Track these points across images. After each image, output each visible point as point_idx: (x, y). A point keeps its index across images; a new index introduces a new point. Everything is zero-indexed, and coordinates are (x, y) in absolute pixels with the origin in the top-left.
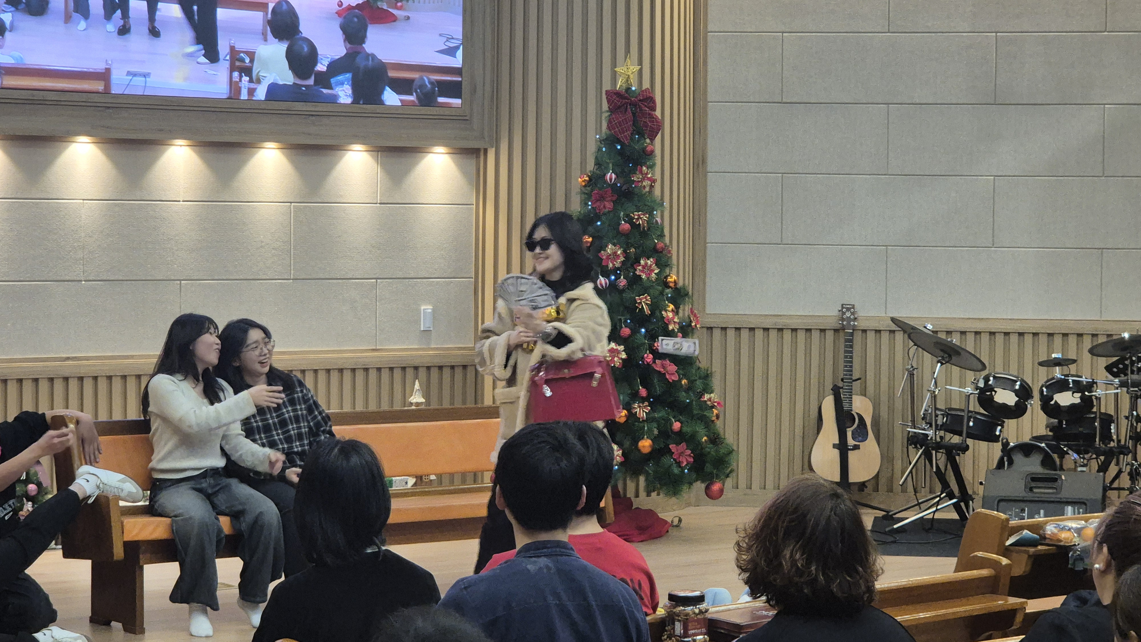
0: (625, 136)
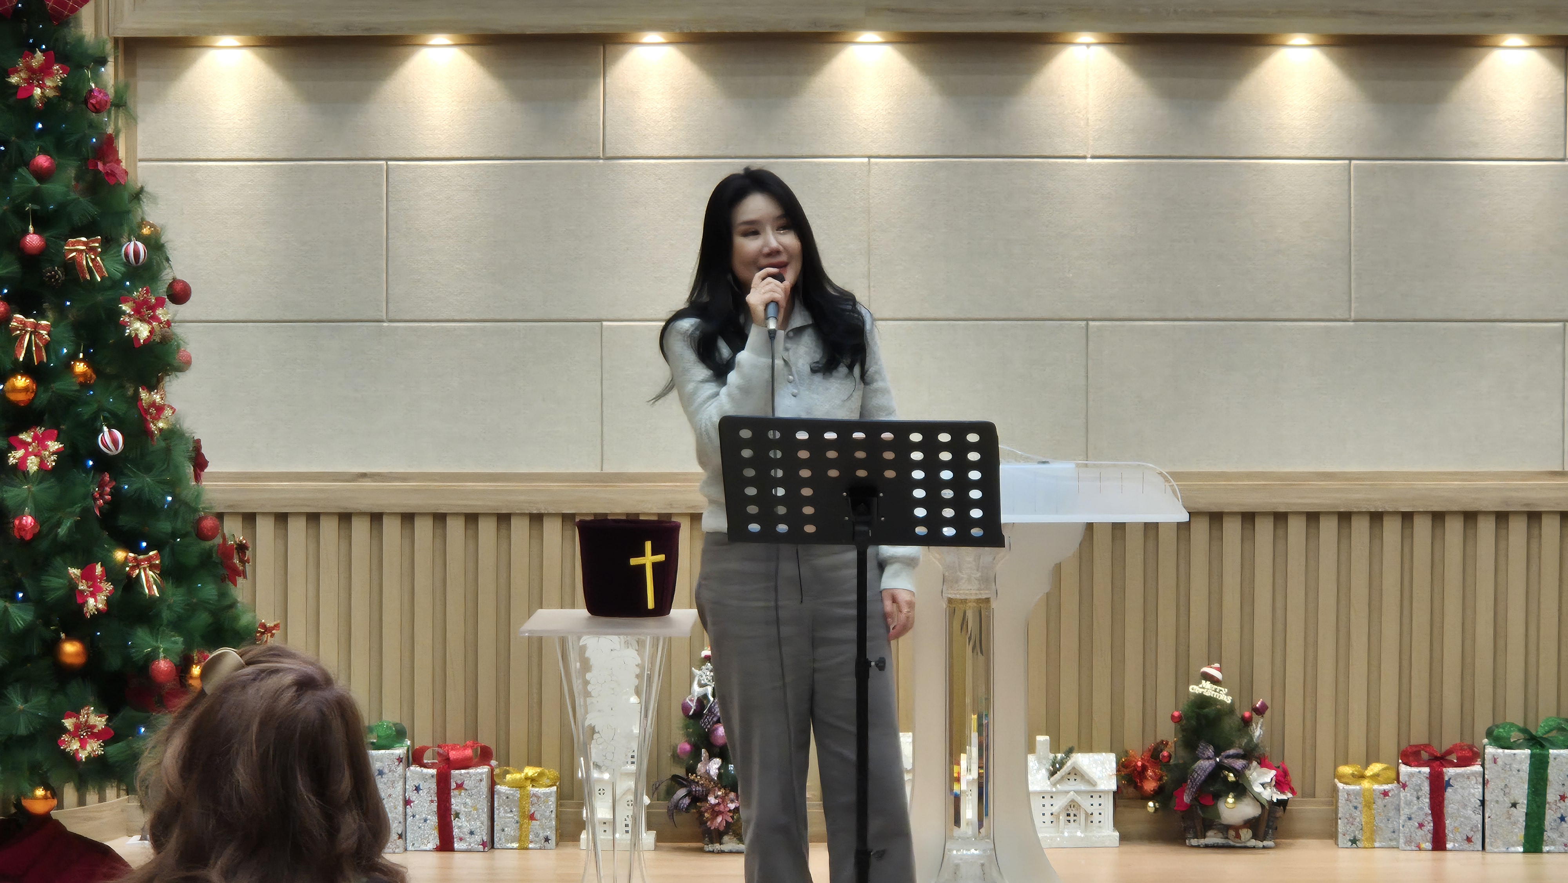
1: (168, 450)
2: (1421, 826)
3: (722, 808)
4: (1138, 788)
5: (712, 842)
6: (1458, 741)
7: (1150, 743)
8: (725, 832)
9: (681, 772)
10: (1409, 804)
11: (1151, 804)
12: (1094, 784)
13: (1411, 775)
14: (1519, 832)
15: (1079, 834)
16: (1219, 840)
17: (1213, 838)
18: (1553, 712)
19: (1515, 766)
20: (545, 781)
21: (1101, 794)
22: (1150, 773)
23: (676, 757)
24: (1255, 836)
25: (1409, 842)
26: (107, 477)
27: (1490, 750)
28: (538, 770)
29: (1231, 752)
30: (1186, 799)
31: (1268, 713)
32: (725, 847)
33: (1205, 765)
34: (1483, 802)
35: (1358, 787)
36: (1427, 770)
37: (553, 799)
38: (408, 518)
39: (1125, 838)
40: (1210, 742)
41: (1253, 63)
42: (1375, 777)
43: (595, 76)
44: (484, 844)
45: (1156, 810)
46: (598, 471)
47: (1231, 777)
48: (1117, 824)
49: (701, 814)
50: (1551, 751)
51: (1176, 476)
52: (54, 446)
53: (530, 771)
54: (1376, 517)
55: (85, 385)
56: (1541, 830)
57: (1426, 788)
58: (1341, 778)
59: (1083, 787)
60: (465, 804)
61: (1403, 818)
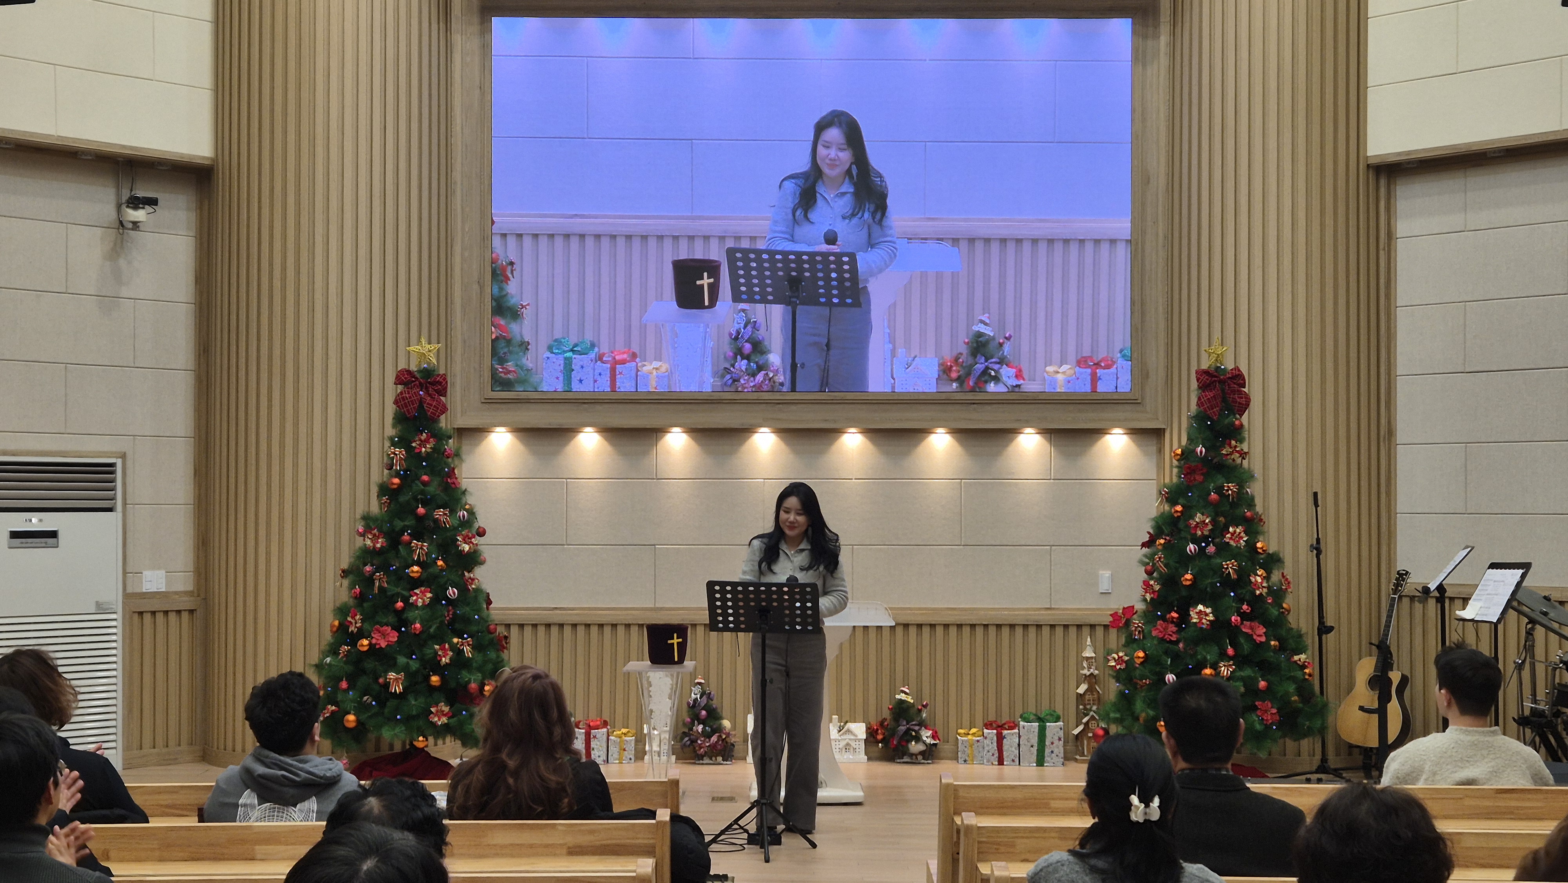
0: (1214, 412)
1: (476, 597)
2: (993, 755)
3: (703, 745)
4: (875, 738)
5: (699, 760)
6: (1008, 719)
7: (880, 719)
8: (705, 756)
9: (686, 730)
10: (988, 745)
11: (880, 745)
12: (856, 736)
13: (989, 733)
14: (1035, 758)
15: (851, 757)
16: (909, 760)
17: (906, 759)
18: (1048, 708)
19: (1032, 730)
20: (630, 734)
21: (859, 740)
22: (879, 731)
23: (684, 724)
24: (924, 759)
25: (988, 761)
26: (450, 608)
27: (1022, 723)
28: (627, 730)
29: (914, 723)
30: (895, 743)
31: (928, 707)
32: (704, 762)
33: (902, 728)
34: (1019, 745)
35: (966, 738)
36: (995, 731)
37: (633, 742)
38: (574, 626)
39: (869, 759)
40: (905, 719)
41: (922, 440)
42: (973, 734)
43: (653, 446)
44: (604, 761)
45: (882, 747)
46: (653, 606)
47: (914, 733)
48: (866, 754)
49: (695, 748)
50: (1048, 724)
51: (891, 609)
52: (429, 595)
53: (624, 730)
54: (973, 626)
55: (442, 570)
56: (1043, 757)
57: (995, 738)
58: (959, 734)
59: (852, 737)
60: (597, 745)
61: (986, 751)
